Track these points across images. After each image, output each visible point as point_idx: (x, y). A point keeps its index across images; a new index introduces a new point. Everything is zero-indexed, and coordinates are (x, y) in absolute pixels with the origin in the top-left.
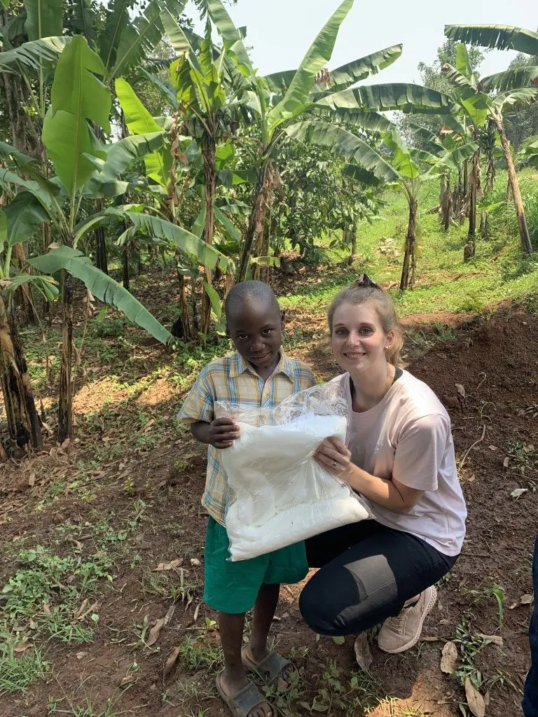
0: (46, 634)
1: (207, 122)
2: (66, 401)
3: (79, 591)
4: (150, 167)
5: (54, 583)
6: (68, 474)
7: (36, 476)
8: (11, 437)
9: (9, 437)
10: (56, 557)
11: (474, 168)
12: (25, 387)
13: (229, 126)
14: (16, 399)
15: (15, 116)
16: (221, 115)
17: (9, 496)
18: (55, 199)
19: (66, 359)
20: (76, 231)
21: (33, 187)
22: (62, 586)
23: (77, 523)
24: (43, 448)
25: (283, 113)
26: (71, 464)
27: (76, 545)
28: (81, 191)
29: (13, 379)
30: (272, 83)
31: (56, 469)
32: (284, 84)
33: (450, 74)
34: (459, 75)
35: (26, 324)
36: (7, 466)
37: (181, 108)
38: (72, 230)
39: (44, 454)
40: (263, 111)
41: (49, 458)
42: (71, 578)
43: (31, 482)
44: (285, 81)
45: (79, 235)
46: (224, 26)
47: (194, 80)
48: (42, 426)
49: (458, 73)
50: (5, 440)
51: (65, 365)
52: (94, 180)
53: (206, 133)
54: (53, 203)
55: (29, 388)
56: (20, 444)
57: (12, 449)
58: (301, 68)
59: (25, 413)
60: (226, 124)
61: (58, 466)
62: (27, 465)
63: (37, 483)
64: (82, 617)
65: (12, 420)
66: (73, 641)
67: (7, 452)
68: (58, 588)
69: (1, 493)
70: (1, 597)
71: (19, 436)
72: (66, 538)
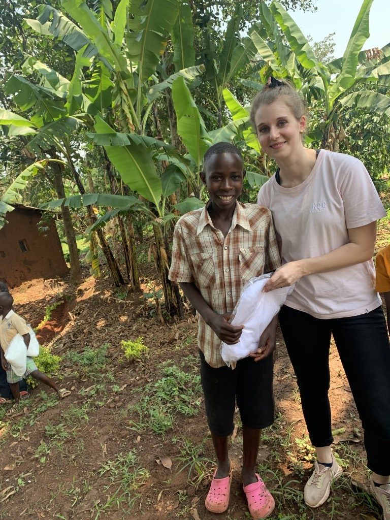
0: (175, 408)
3: (193, 391)
4: (248, 140)
5: (181, 385)
7: (179, 334)
9: (166, 311)
10: (183, 372)
14: (169, 288)
17: (165, 345)
18: (188, 168)
20: (201, 186)
22: (184, 388)
23: (196, 357)
24: (184, 318)
25: (340, 88)
27: (194, 368)
31: (191, 331)
32: (342, 66)
36: (164, 328)
38: (199, 185)
39: (185, 321)
40: (326, 88)
41: (187, 324)
42: (190, 385)
43: (177, 338)
45: (203, 188)
48: (184, 305)
50: (164, 312)
56: (172, 315)
57: (167, 318)
59: (174, 296)
61: (192, 329)
62: (175, 327)
63: (180, 338)
64: (193, 404)
65: (167, 301)
66: (188, 414)
67: (165, 320)
68: (183, 388)
69: (161, 343)
70: (155, 390)
71: (171, 310)
72: (189, 364)
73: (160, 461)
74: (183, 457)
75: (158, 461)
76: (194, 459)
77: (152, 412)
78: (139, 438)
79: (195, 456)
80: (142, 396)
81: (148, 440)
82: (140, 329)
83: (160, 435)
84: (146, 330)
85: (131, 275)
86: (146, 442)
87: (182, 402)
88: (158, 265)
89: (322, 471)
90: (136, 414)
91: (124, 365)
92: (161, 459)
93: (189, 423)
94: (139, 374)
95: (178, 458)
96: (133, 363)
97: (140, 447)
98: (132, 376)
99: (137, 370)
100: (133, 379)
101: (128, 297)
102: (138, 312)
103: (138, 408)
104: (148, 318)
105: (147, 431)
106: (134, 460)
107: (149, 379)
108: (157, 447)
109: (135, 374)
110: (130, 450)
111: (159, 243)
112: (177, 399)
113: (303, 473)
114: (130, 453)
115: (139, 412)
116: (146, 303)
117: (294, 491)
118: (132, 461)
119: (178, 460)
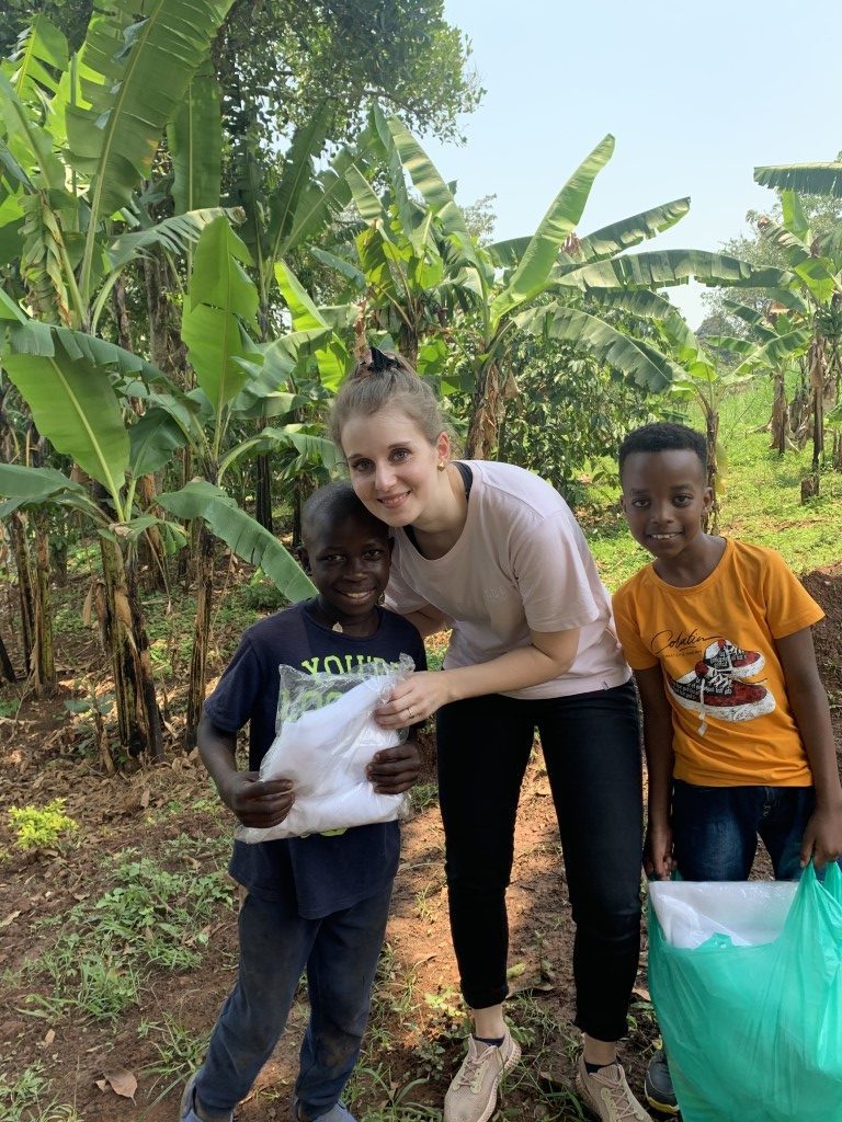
0: (144, 956)
1: (407, 311)
2: (198, 693)
3: (190, 914)
4: (326, 375)
5: (159, 903)
6: (195, 792)
7: (151, 795)
8: (122, 743)
9: (119, 743)
10: (165, 874)
11: (818, 364)
12: (144, 670)
13: (436, 316)
14: (131, 689)
15: (155, 306)
16: (425, 299)
17: (115, 820)
18: (195, 418)
19: (201, 633)
20: (221, 461)
21: (167, 402)
22: (168, 908)
23: (196, 839)
24: (164, 758)
25: (513, 296)
26: (200, 780)
27: (191, 864)
28: (230, 406)
29: (129, 661)
30: (497, 256)
31: (179, 787)
32: (514, 256)
33: (771, 231)
34: (786, 232)
35: (153, 590)
36: (113, 782)
37: (371, 293)
38: (216, 458)
39: (165, 766)
40: (484, 293)
41: (169, 770)
42: (181, 900)
43: (144, 803)
44: (516, 253)
45: (226, 464)
46: (430, 185)
47: (388, 255)
48: (164, 729)
49: (783, 228)
50: (114, 746)
51: (200, 642)
52: (247, 393)
53: (404, 325)
54: (193, 421)
55: (149, 671)
56: (134, 753)
57: (122, 760)
58: (538, 234)
59: (142, 708)
60: (433, 312)
61: (183, 782)
62: (140, 780)
63: (152, 804)
64: (190, 942)
65: (124, 718)
66: (177, 966)
67: (115, 763)
68: (164, 909)
69: (104, 816)
70: (93, 918)
71: (132, 741)
72: (180, 855)
73: (108, 1083)
74: (164, 1065)
75: (101, 1083)
76: (192, 1066)
77: (86, 970)
78: (51, 1034)
79: (194, 1061)
80: (61, 935)
81: (73, 1038)
82: (51, 785)
83: (106, 1023)
84: (66, 786)
85: (34, 657)
86: (69, 1042)
87: (161, 940)
88: (106, 633)
89: (484, 1055)
90: (46, 978)
91: (13, 866)
92: (107, 1077)
93: (180, 988)
94: (52, 885)
95: (154, 1070)
96: (37, 860)
97: (55, 1056)
98: (34, 892)
99: (48, 875)
100: (34, 899)
101: (25, 712)
102: (48, 745)
103: (50, 964)
104: (73, 759)
105: (73, 1016)
106: (39, 1088)
107: (79, 893)
108: (98, 1051)
109: (42, 885)
110: (26, 1065)
111: (114, 583)
112: (149, 934)
113: (440, 1068)
114: (27, 1072)
115: (52, 972)
116: (69, 724)
117: (422, 1110)
118: (33, 1090)
119: (152, 1076)
